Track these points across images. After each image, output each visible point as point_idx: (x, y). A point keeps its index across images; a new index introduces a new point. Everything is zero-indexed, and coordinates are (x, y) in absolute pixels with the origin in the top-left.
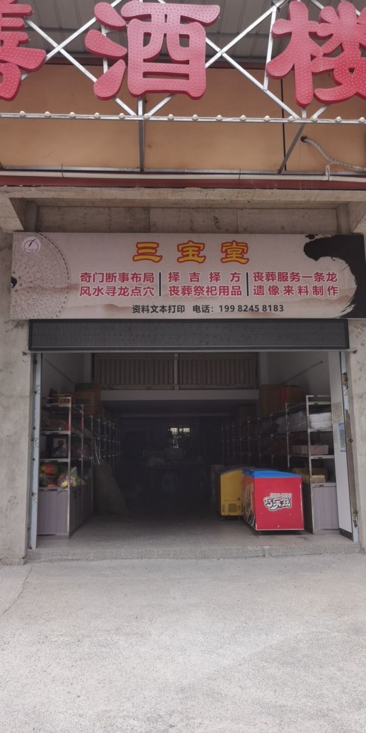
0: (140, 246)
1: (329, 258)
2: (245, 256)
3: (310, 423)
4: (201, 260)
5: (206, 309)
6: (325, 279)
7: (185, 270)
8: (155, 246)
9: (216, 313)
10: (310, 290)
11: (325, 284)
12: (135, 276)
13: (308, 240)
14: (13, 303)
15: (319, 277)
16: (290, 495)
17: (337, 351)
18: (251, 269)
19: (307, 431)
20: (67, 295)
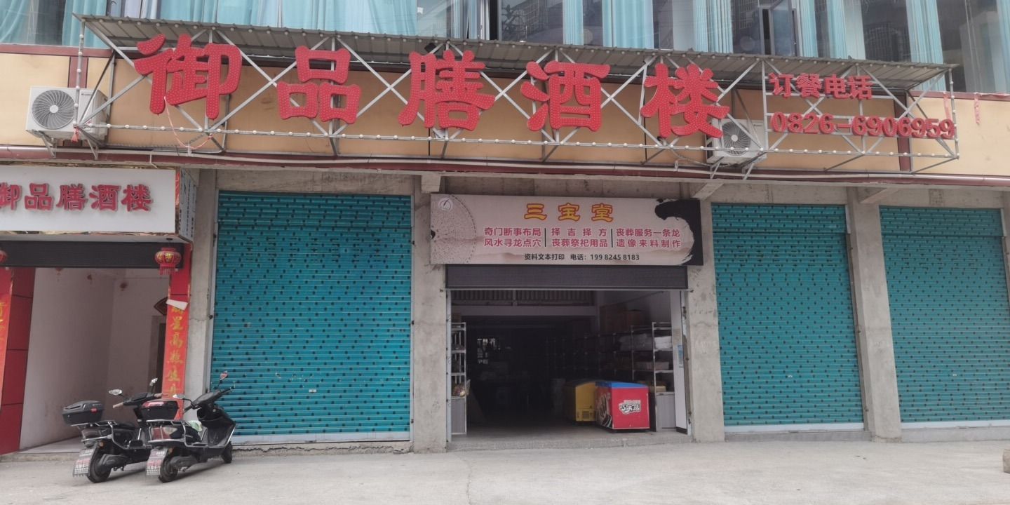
0: (529, 206)
1: (674, 218)
2: (611, 216)
3: (655, 344)
4: (576, 218)
5: (581, 257)
6: (671, 234)
7: (565, 226)
8: (541, 206)
9: (588, 261)
10: (660, 243)
11: (671, 239)
12: (526, 231)
13: (658, 203)
14: (433, 251)
15: (666, 233)
16: (639, 402)
17: (679, 290)
18: (614, 226)
19: (652, 351)
20: (474, 245)
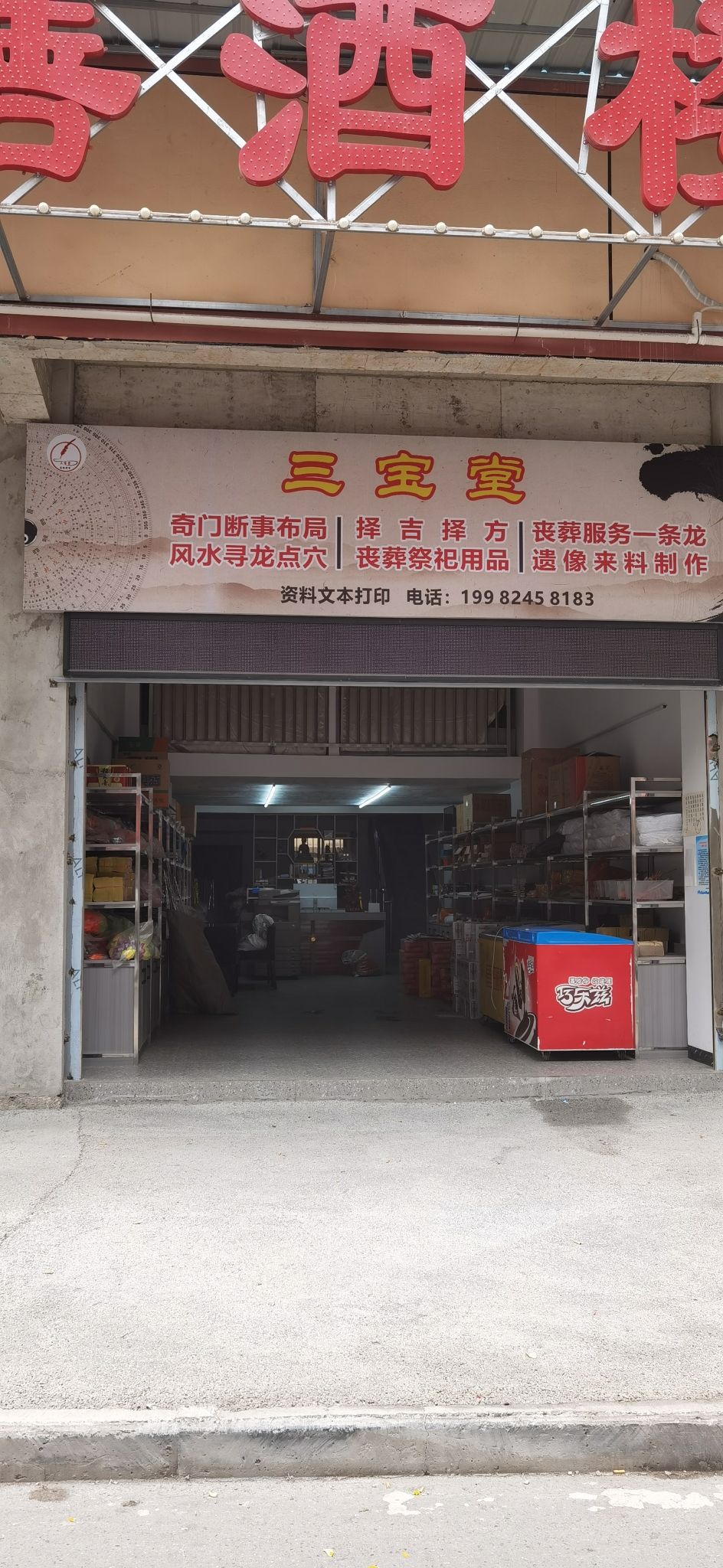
0: (297, 459)
1: (691, 495)
2: (518, 487)
3: (638, 834)
4: (426, 492)
5: (435, 597)
6: (682, 540)
7: (393, 513)
8: (329, 460)
9: (454, 607)
10: (650, 561)
11: (681, 550)
12: (287, 524)
13: (649, 456)
14: (30, 576)
15: (669, 534)
17: (701, 689)
18: (529, 514)
19: (630, 852)
20: (142, 562)
